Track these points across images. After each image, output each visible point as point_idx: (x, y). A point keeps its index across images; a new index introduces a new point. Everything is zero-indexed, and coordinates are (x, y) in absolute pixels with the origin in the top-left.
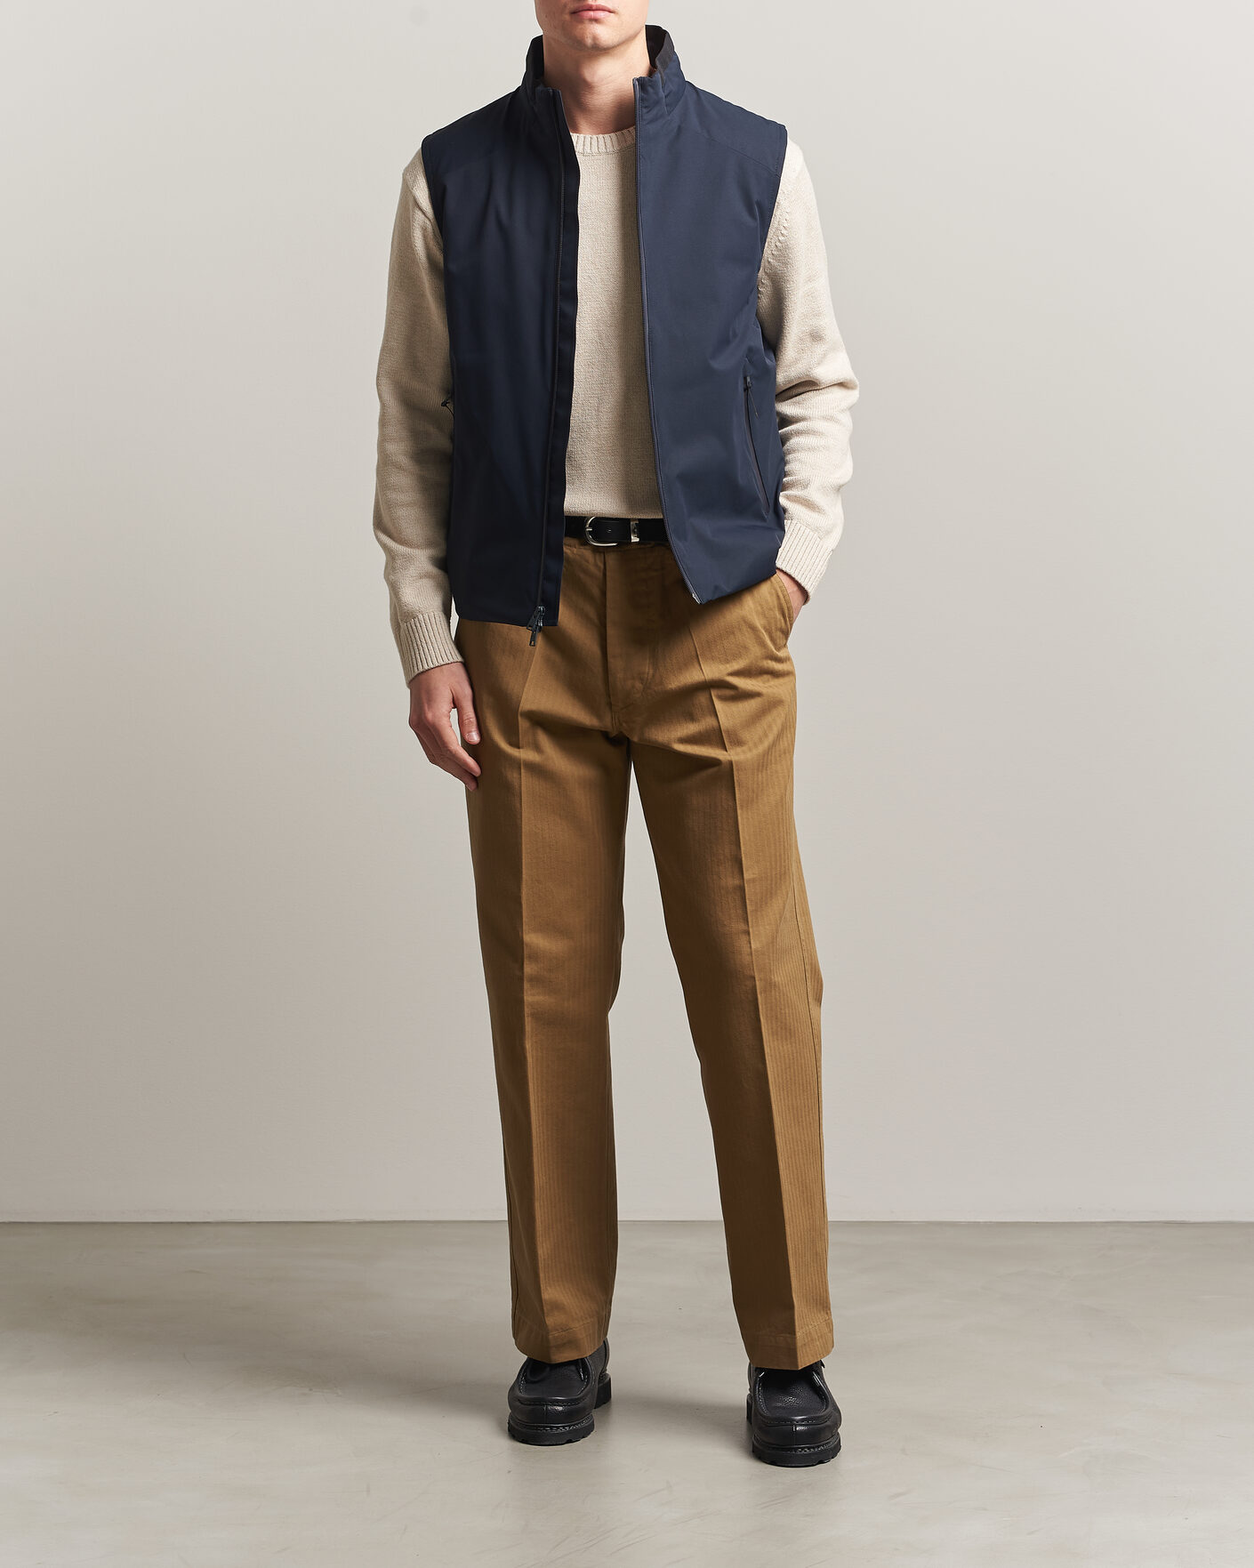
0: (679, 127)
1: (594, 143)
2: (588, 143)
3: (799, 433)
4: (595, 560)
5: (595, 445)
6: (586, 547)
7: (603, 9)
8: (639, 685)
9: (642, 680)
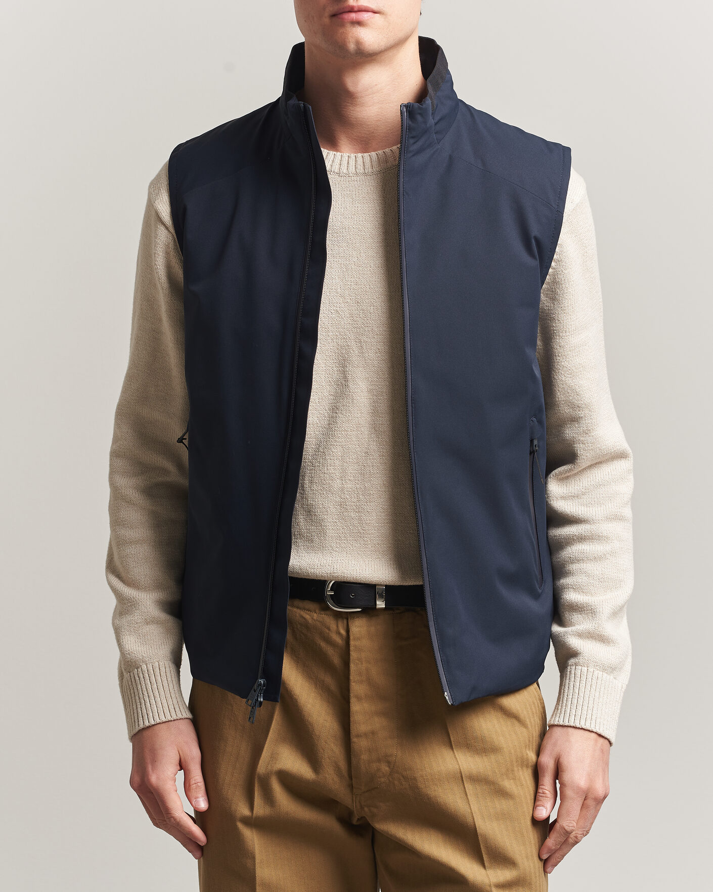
0: (450, 157)
1: (352, 162)
2: (345, 162)
3: (581, 539)
4: (337, 626)
5: (338, 499)
6: (328, 612)
7: (366, 10)
8: (385, 768)
9: (389, 763)
